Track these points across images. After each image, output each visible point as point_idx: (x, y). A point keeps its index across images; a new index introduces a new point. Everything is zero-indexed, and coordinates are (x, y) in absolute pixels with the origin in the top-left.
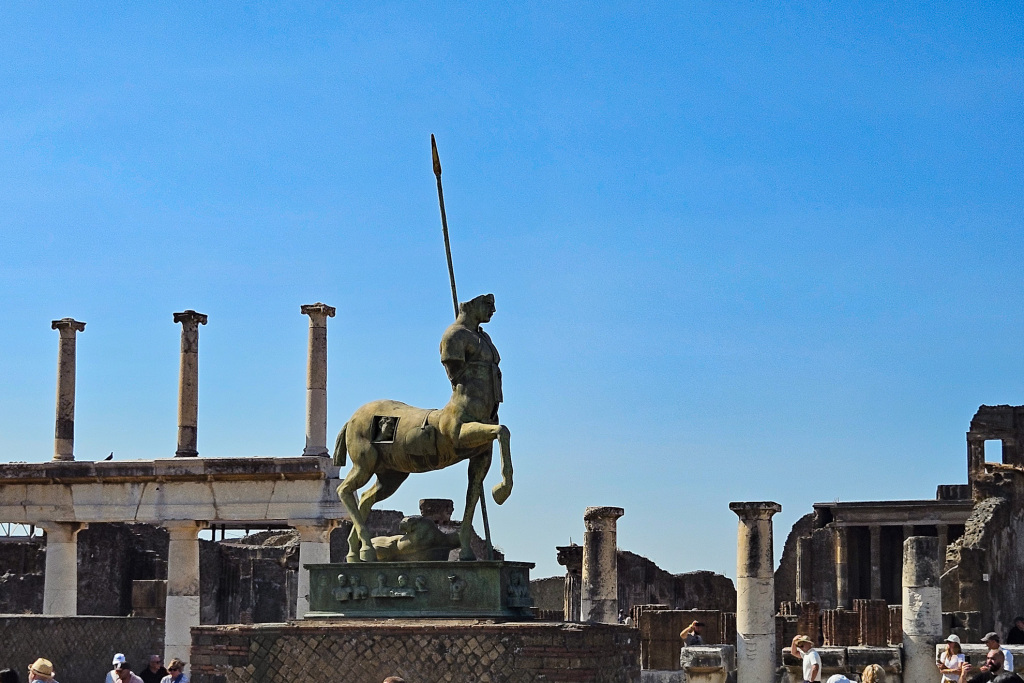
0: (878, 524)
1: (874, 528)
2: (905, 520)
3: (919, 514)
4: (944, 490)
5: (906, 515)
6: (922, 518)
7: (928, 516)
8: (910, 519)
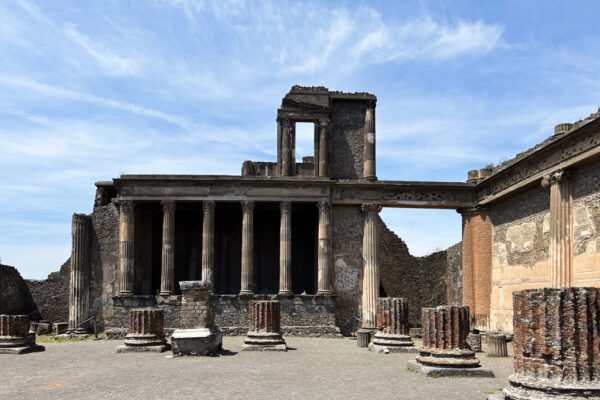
0: (173, 198)
1: (169, 203)
2: (206, 196)
3: (221, 189)
4: (249, 167)
5: (207, 190)
6: (226, 193)
7: (232, 192)
8: (211, 194)
